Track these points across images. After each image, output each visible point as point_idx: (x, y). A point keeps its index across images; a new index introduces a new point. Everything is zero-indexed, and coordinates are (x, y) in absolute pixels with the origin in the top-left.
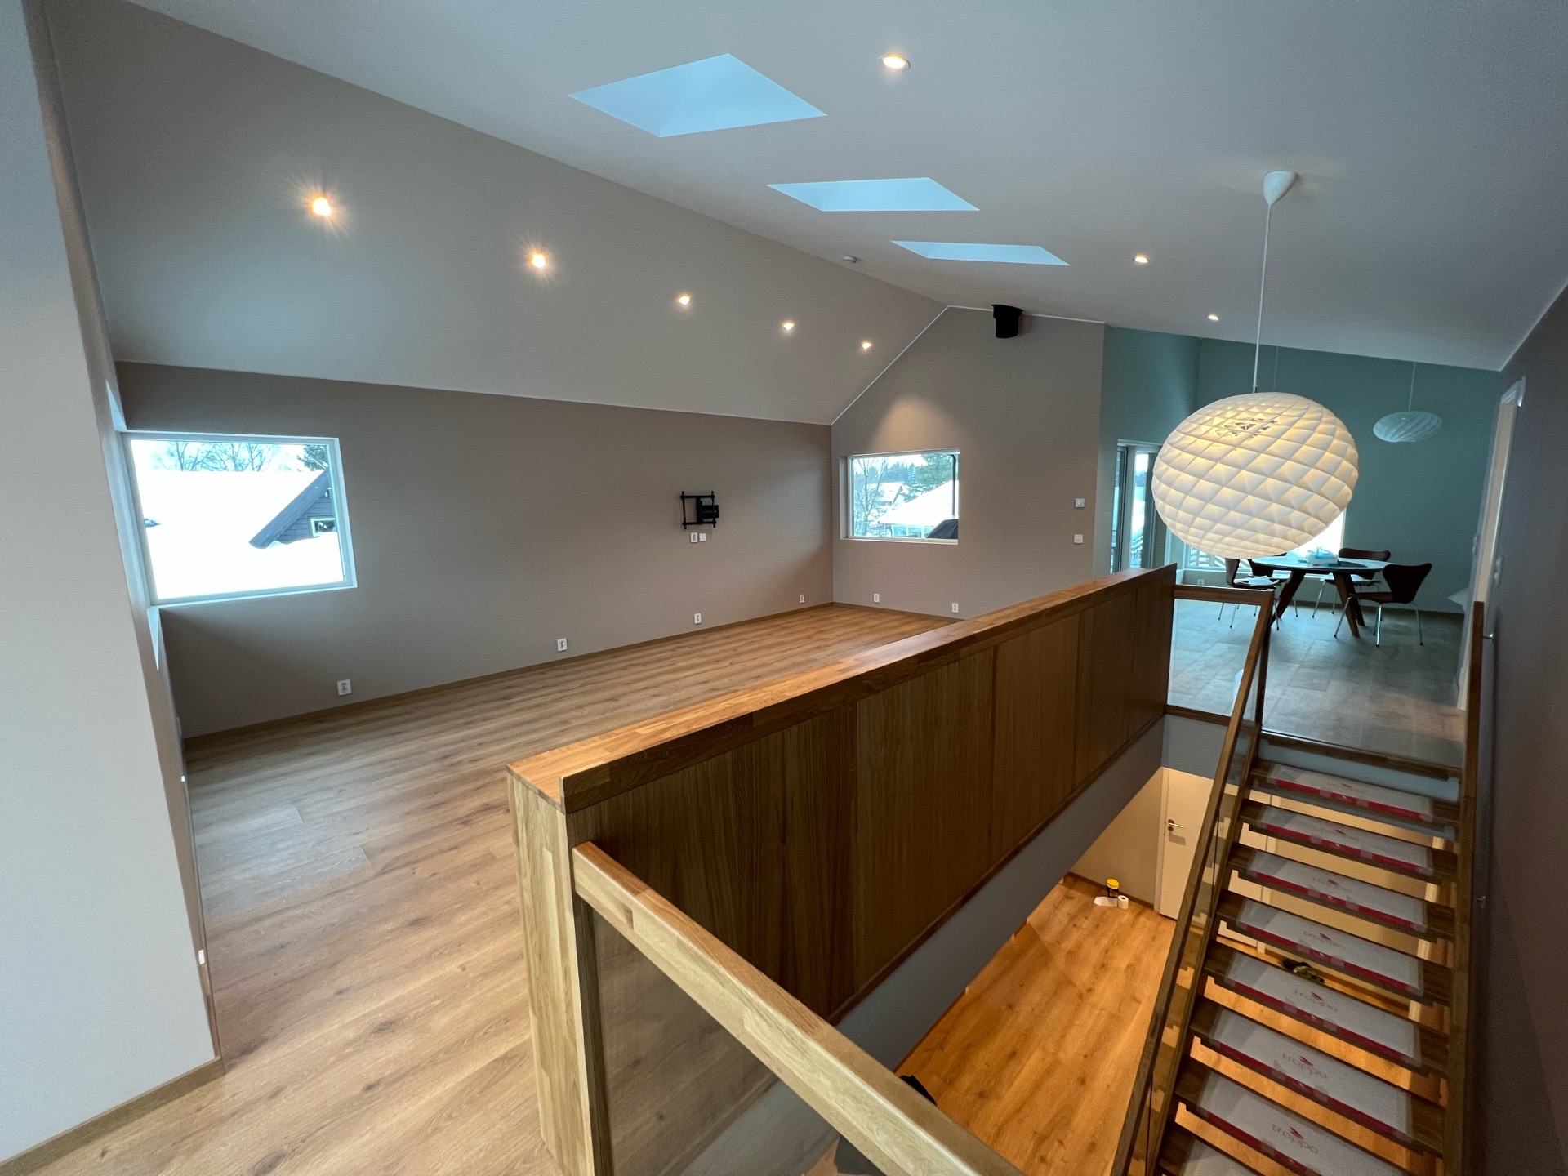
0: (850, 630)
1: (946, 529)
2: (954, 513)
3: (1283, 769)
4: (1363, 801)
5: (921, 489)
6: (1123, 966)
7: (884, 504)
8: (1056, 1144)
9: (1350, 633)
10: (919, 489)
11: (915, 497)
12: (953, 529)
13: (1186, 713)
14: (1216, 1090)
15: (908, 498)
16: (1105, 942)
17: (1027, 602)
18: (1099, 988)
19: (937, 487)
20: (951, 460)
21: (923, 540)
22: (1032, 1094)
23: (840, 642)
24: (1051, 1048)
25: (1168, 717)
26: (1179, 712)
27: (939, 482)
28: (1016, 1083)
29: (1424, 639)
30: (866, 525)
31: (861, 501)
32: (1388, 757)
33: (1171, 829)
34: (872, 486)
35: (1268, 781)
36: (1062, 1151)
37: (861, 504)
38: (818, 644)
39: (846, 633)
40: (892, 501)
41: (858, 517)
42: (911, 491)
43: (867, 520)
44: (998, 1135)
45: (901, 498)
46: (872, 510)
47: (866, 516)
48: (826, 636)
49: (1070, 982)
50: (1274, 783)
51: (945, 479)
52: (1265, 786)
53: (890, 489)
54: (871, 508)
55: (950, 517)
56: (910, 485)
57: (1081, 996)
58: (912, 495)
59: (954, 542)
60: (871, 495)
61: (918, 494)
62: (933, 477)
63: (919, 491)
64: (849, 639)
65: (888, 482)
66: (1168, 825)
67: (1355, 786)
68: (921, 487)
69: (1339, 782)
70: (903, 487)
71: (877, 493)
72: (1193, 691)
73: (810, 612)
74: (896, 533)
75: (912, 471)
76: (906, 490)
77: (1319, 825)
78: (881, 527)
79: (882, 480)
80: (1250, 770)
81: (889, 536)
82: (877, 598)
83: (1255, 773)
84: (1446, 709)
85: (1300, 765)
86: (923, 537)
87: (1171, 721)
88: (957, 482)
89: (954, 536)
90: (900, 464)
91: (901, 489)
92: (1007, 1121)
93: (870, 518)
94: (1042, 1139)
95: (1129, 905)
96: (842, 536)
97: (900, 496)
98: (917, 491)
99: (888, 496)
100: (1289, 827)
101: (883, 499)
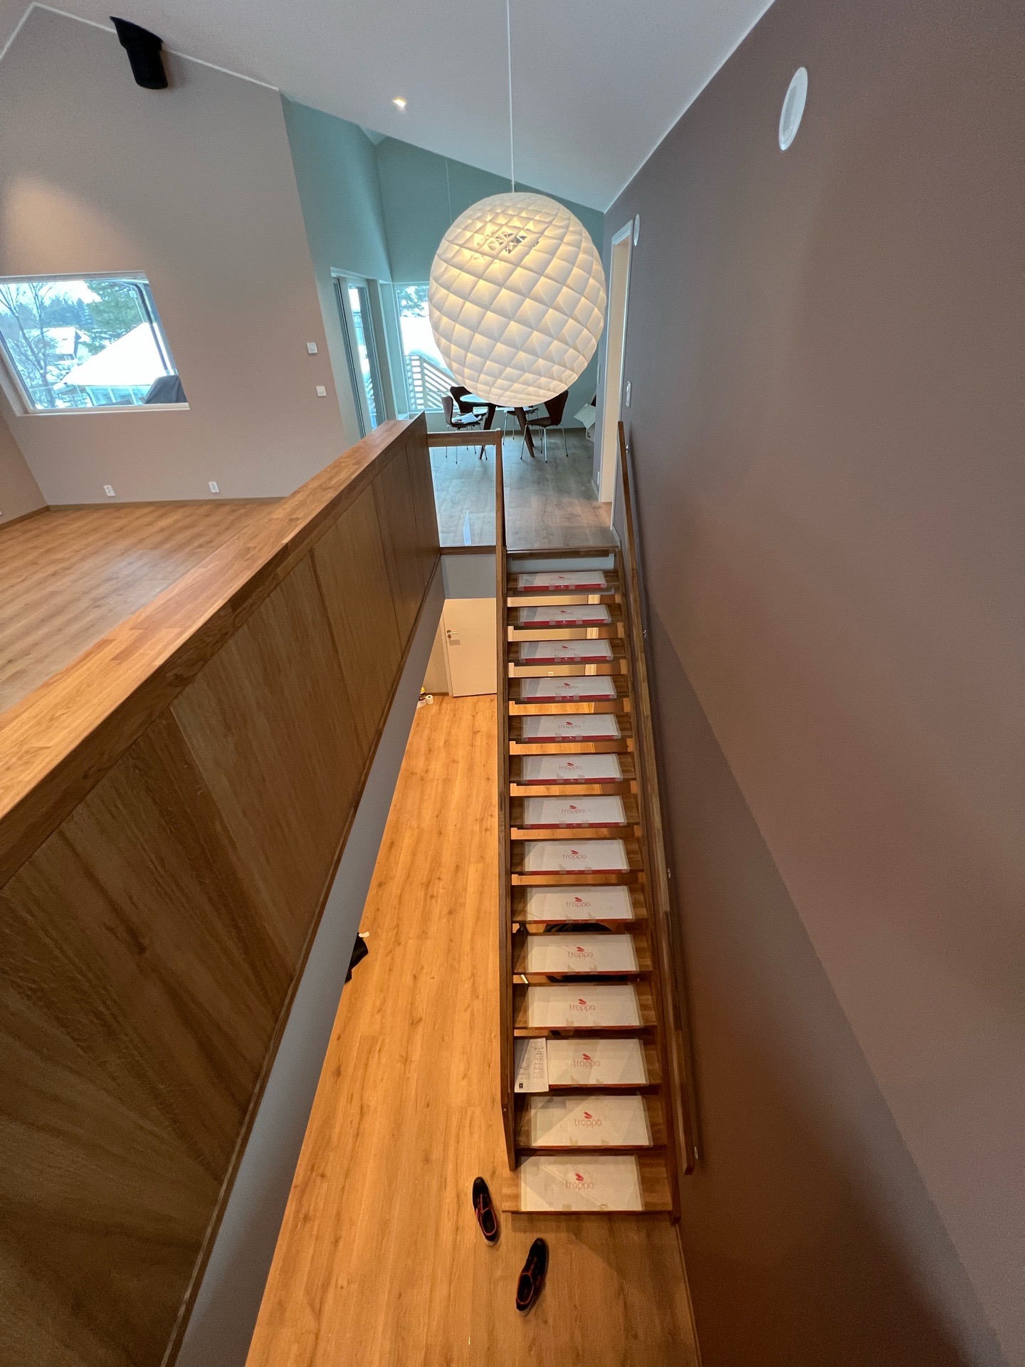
0: (91, 539)
1: (165, 390)
2: (166, 368)
3: (525, 577)
4: (572, 586)
5: (107, 336)
6: (442, 743)
7: (62, 357)
8: (437, 881)
9: (529, 455)
10: (103, 335)
11: (102, 347)
12: (176, 387)
13: (455, 551)
14: (531, 809)
15: (95, 349)
16: (426, 733)
17: (313, 479)
18: (432, 767)
19: (127, 332)
20: (134, 294)
21: (137, 407)
22: (413, 862)
23: (83, 559)
24: (414, 823)
25: (443, 557)
26: (451, 551)
27: (129, 326)
28: (401, 861)
29: (569, 452)
30: (49, 391)
31: (26, 356)
32: (581, 550)
33: (449, 636)
34: (34, 333)
35: (519, 590)
36: (441, 884)
37: (28, 359)
38: (51, 569)
39: (88, 545)
40: (72, 352)
41: (32, 379)
42: (94, 339)
43: (46, 383)
44: (400, 902)
45: (83, 351)
46: (49, 368)
47: (43, 376)
48: (59, 556)
49: (413, 773)
50: (523, 590)
51: (137, 321)
52: (516, 593)
53: (63, 337)
54: (46, 365)
55: (164, 374)
56: (89, 331)
57: (422, 779)
58: (97, 344)
59: (184, 406)
60: (37, 346)
61: (106, 342)
62: (117, 319)
63: (106, 339)
64: (96, 552)
65: (55, 326)
66: (447, 635)
67: (566, 575)
68: (105, 333)
69: (556, 576)
70: (81, 333)
71: (45, 344)
72: (453, 529)
73: (18, 526)
74: (97, 399)
75: (84, 309)
76: (85, 338)
77: (551, 611)
78: (72, 390)
79: (43, 324)
80: (507, 585)
81: (89, 405)
82: (109, 491)
83: (511, 585)
84: (595, 504)
85: (533, 570)
86: (137, 403)
87: (447, 560)
88: (155, 325)
89: (180, 398)
90: (61, 299)
91: (78, 337)
92: (403, 890)
93: (50, 378)
94: (427, 885)
95: (434, 700)
96: (18, 411)
97: (80, 346)
98: (102, 338)
99: (66, 347)
100: (538, 619)
101: (58, 351)
